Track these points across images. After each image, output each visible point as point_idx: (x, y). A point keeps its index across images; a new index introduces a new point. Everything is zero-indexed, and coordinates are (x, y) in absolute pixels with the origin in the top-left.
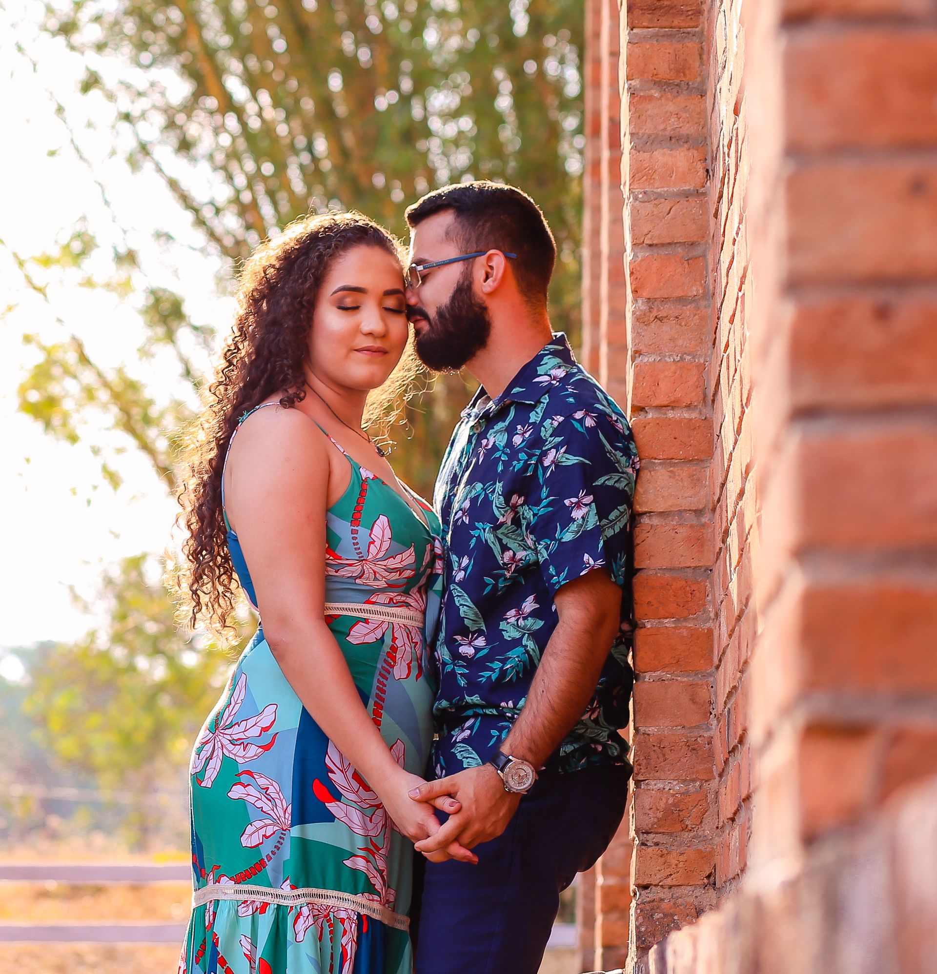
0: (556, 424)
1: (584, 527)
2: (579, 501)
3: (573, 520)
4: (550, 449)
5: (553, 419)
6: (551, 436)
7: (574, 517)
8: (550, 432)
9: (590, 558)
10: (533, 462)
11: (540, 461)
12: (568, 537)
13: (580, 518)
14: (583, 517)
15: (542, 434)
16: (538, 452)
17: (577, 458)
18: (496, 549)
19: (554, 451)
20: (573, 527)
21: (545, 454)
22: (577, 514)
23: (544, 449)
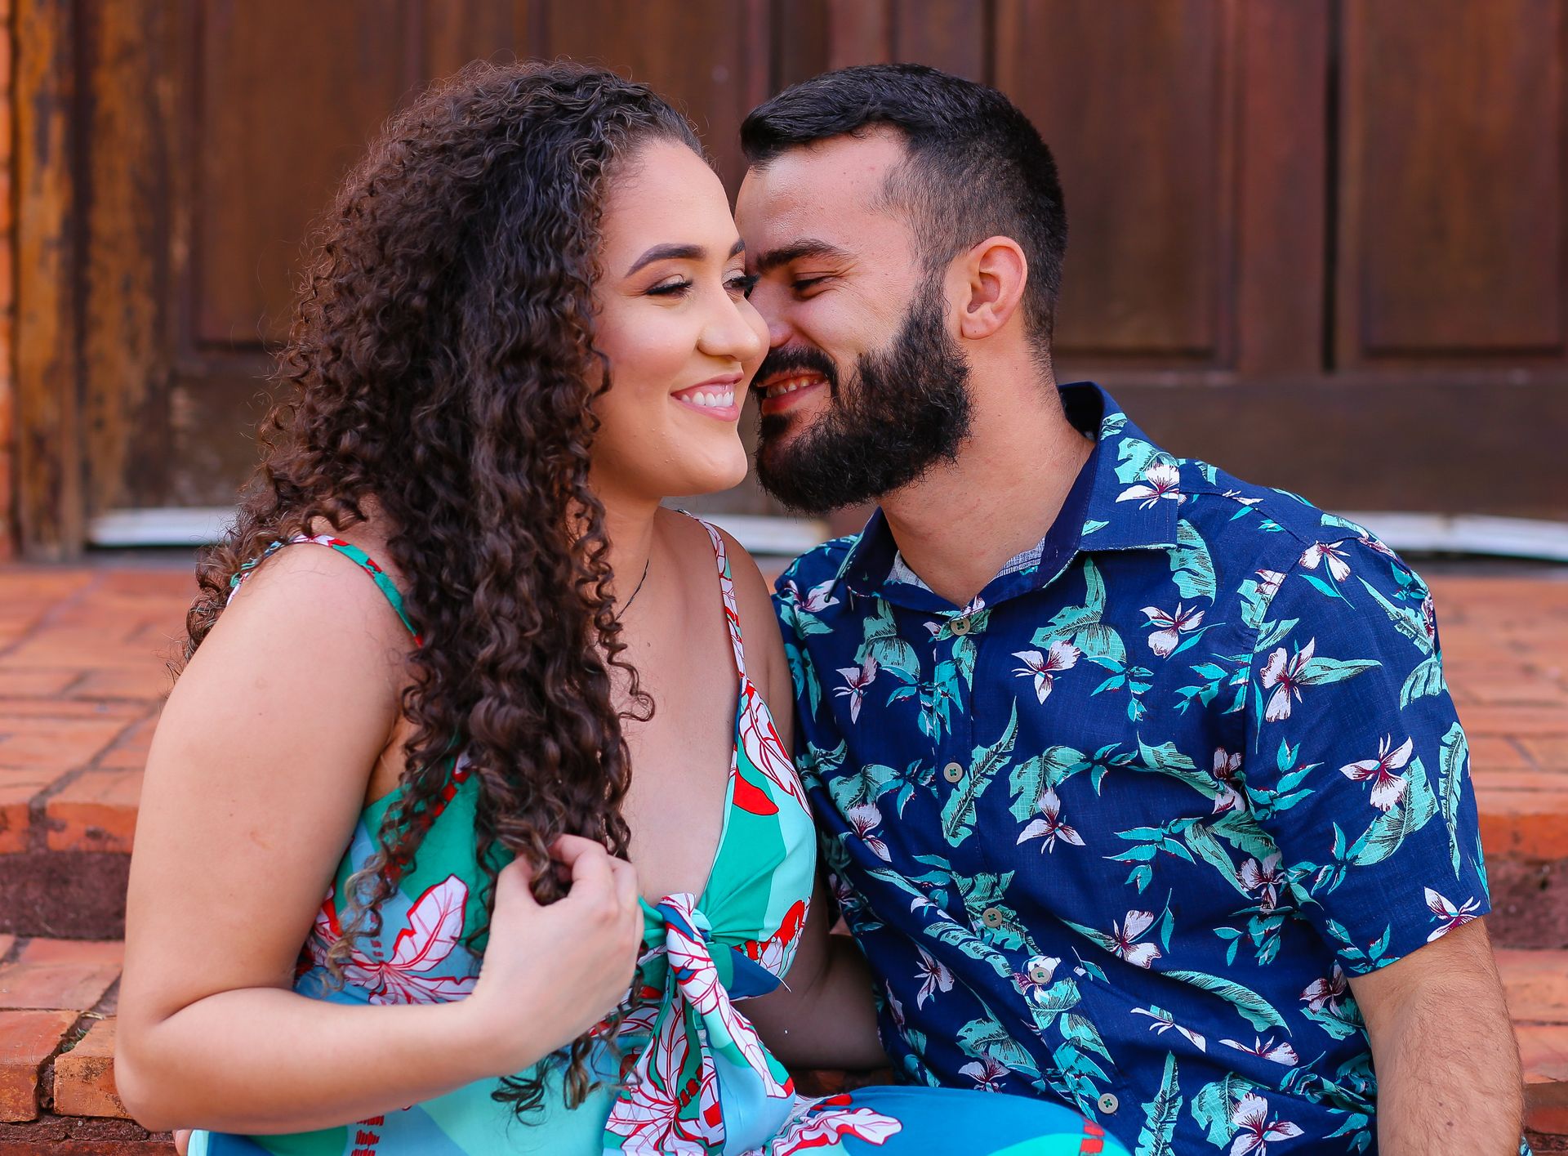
0: (1271, 591)
1: (1408, 825)
2: (1383, 766)
3: (1378, 813)
4: (1273, 649)
5: (1260, 580)
6: (1266, 620)
7: (1377, 805)
8: (1262, 610)
9: (1444, 900)
10: (1241, 681)
11: (1256, 677)
12: (1371, 852)
13: (1392, 804)
14: (1399, 804)
15: (1246, 617)
16: (1247, 658)
17: (1349, 663)
18: (1223, 865)
19: (1282, 653)
20: (1380, 828)
21: (1263, 660)
22: (1383, 797)
23: (1257, 649)
